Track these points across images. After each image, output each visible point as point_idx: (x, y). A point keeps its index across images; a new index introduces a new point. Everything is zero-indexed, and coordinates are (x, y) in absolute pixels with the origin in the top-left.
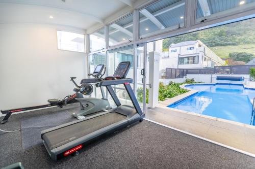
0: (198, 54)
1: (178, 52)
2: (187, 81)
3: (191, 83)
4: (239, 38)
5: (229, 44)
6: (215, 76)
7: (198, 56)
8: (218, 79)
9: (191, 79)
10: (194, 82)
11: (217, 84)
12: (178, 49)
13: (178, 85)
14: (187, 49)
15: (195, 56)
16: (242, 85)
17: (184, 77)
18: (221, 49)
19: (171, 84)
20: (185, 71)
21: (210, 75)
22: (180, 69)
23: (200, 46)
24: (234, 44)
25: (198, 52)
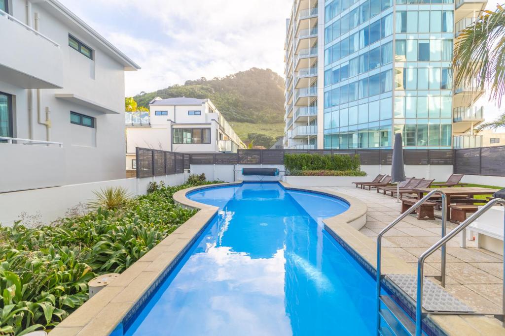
0: (210, 124)
1: (170, 116)
2: (192, 181)
3: (200, 184)
4: (257, 113)
5: (247, 121)
6: (240, 168)
7: (209, 129)
8: (246, 172)
9: (200, 174)
10: (207, 180)
11: (244, 182)
12: (170, 109)
13: (172, 190)
14: (190, 113)
15: (205, 129)
16: (277, 182)
17: (186, 171)
18: (237, 126)
19: (152, 189)
20: (186, 158)
21: (232, 166)
22: (175, 154)
23: (211, 111)
24: (252, 122)
25: (209, 121)
